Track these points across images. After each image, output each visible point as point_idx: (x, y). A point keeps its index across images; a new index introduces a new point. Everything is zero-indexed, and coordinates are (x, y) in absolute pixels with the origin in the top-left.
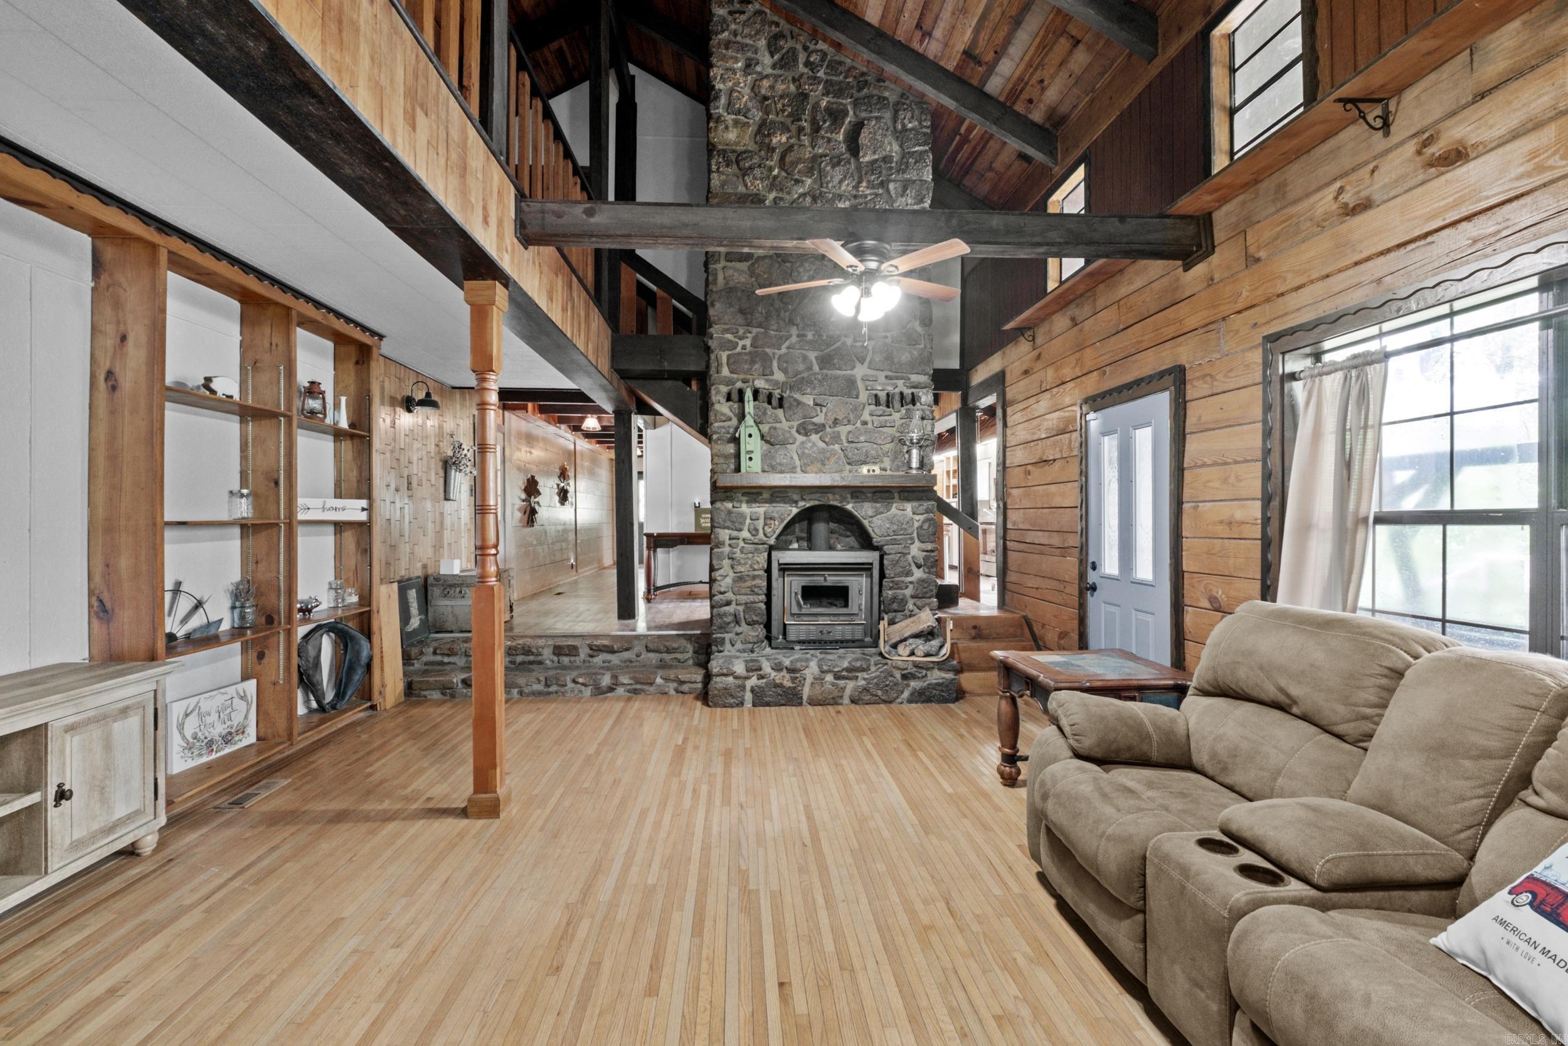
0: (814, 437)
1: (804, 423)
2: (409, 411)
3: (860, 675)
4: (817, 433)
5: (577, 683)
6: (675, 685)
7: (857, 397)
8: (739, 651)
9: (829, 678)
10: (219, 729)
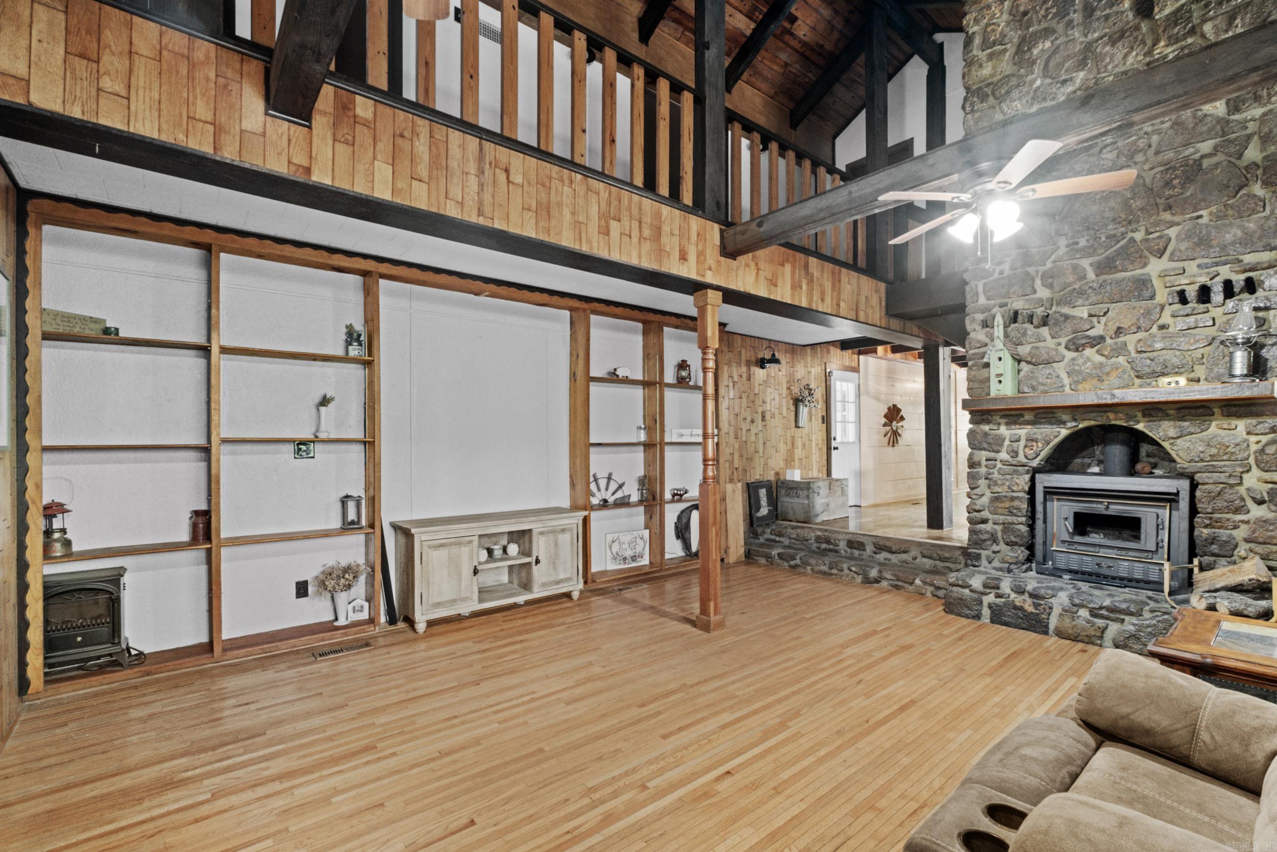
0: (1089, 352)
1: (1074, 338)
2: (763, 367)
3: (1127, 618)
4: (1093, 346)
5: (851, 570)
6: (932, 588)
7: (1152, 297)
8: (995, 568)
9: (1084, 613)
10: (629, 553)
